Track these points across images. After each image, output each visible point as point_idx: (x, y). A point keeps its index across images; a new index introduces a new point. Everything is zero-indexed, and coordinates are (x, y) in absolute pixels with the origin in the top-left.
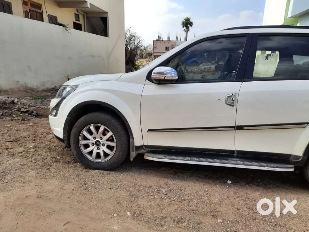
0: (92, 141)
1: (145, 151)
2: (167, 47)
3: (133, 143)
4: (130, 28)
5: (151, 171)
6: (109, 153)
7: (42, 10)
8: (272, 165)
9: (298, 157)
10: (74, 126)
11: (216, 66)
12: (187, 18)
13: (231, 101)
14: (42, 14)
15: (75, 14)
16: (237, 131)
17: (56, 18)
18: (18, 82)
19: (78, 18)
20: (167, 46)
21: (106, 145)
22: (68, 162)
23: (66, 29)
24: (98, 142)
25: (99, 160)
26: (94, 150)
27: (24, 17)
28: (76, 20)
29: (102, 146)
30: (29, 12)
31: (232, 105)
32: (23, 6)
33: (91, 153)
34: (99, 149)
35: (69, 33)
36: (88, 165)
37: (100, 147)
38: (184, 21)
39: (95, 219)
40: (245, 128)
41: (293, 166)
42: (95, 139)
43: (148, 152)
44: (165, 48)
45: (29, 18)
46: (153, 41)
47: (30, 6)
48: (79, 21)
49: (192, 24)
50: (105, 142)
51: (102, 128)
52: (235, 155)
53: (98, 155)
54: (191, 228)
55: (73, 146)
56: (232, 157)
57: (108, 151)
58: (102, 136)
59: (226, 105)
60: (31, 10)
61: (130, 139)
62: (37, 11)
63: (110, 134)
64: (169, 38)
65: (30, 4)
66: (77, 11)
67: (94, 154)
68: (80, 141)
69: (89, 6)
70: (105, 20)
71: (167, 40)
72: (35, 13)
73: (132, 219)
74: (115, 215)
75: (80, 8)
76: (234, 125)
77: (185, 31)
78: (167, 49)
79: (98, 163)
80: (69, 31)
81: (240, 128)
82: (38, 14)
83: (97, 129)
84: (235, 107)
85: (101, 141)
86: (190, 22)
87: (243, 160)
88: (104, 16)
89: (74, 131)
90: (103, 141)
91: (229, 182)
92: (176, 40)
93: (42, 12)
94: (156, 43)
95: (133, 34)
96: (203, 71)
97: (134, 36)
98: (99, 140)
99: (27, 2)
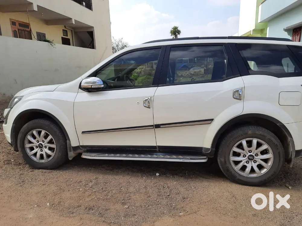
0: (36, 145)
1: (82, 151)
3: (70, 144)
4: (122, 39)
5: (91, 168)
6: (50, 154)
7: (30, 29)
8: (188, 157)
9: (208, 149)
10: (20, 132)
11: (205, 70)
12: (175, 27)
13: (148, 103)
14: (30, 32)
15: (63, 30)
16: (156, 129)
17: (44, 35)
18: (4, 94)
19: (66, 33)
21: (47, 147)
22: (19, 164)
23: (51, 45)
24: (41, 145)
25: (43, 161)
26: (38, 152)
27: (13, 37)
28: (63, 35)
29: (44, 148)
30: (17, 31)
31: (149, 107)
32: (11, 27)
33: (35, 155)
34: (42, 151)
35: (54, 47)
36: (34, 166)
37: (43, 149)
38: (173, 30)
39: (16, 210)
40: (161, 126)
41: (205, 157)
42: (38, 142)
43: (84, 152)
45: (18, 38)
47: (18, 26)
48: (67, 36)
49: (180, 32)
50: (47, 144)
51: (43, 132)
52: (157, 150)
53: (42, 157)
54: (97, 214)
55: (19, 149)
56: (156, 152)
57: (49, 152)
58: (44, 139)
59: (144, 107)
60: (20, 29)
61: (67, 141)
62: (26, 30)
63: (50, 137)
65: (18, 24)
66: (65, 27)
67: (38, 155)
68: (25, 144)
69: (74, 23)
70: (91, 34)
72: (23, 32)
73: (49, 209)
74: (36, 206)
75: (67, 24)
76: (153, 124)
79: (42, 163)
80: (55, 46)
81: (158, 126)
82: (26, 32)
83: (39, 133)
84: (151, 109)
85: (43, 144)
86: (178, 30)
87: (165, 154)
88: (90, 30)
89: (20, 136)
90: (45, 144)
91: (157, 174)
93: (31, 30)
95: (125, 44)
96: (193, 75)
97: (126, 46)
98: (42, 143)
99: (15, 22)
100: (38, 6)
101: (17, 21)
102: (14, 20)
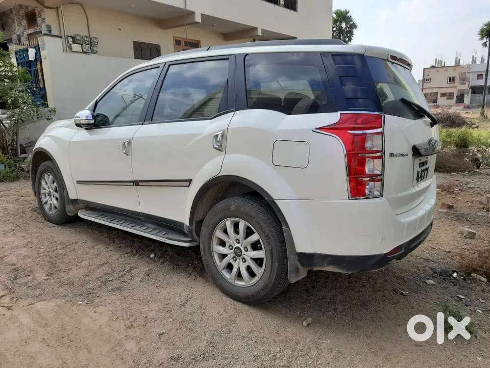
2: (450, 78)
20: (451, 76)
24: (50, 193)
32: (175, 47)
38: (485, 27)
44: (446, 80)
46: (424, 69)
64: (458, 61)
71: (454, 65)
77: (486, 46)
78: (450, 81)
92: (471, 63)
94: (429, 71)
99: (180, 41)
100: (202, 15)
101: (183, 39)
102: (178, 38)
